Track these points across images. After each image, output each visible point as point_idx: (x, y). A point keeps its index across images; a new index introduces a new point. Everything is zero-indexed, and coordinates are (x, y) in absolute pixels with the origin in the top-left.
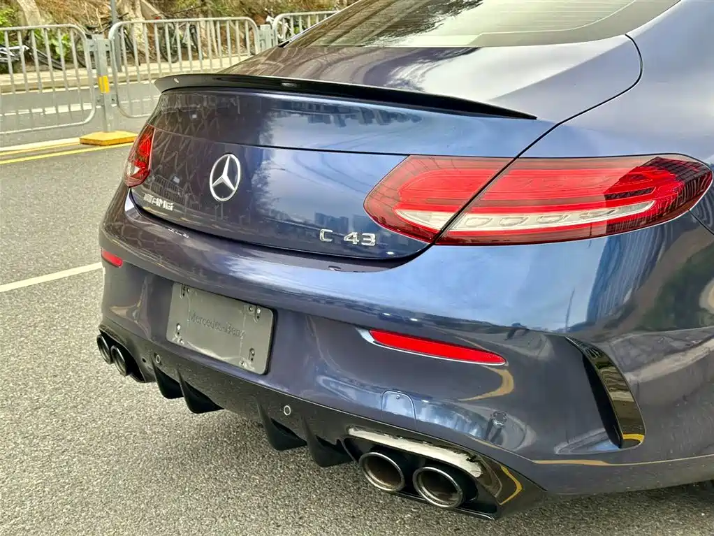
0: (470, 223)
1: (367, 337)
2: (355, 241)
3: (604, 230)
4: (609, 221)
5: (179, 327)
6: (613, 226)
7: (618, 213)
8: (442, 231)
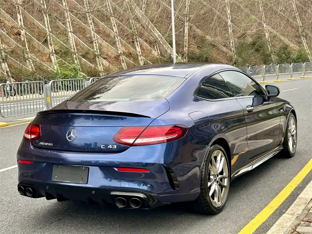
0: (139, 141)
1: (116, 169)
2: (111, 147)
3: (166, 141)
4: (167, 139)
5: (56, 177)
6: (168, 140)
7: (170, 137)
8: (133, 143)
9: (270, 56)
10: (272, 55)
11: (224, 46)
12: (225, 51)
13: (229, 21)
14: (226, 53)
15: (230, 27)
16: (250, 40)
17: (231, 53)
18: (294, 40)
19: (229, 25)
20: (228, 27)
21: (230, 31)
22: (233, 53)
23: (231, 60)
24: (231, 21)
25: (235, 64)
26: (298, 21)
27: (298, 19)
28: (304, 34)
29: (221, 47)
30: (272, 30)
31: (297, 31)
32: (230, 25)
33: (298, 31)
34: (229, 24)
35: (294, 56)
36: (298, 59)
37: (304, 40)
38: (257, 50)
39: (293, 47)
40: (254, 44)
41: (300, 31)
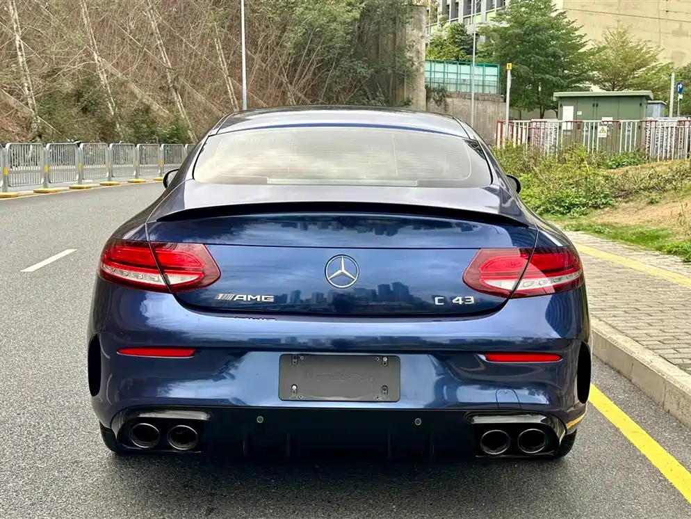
2: (461, 302)
5: (294, 388)
9: (113, 124)
10: (117, 123)
11: (11, 92)
12: (14, 106)
13: (18, 38)
14: (17, 110)
15: (21, 50)
16: (68, 86)
17: (29, 111)
18: (159, 96)
19: (18, 46)
20: (16, 50)
21: (21, 60)
22: (31, 110)
23: (28, 128)
24: (22, 39)
25: (40, 136)
26: (163, 56)
27: (162, 53)
28: (179, 87)
29: (4, 95)
30: (114, 71)
31: (162, 77)
32: (20, 45)
33: (164, 77)
34: (17, 43)
35: (164, 129)
36: (172, 136)
37: (178, 98)
38: (85, 110)
39: (158, 110)
40: (78, 95)
41: (169, 77)
